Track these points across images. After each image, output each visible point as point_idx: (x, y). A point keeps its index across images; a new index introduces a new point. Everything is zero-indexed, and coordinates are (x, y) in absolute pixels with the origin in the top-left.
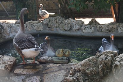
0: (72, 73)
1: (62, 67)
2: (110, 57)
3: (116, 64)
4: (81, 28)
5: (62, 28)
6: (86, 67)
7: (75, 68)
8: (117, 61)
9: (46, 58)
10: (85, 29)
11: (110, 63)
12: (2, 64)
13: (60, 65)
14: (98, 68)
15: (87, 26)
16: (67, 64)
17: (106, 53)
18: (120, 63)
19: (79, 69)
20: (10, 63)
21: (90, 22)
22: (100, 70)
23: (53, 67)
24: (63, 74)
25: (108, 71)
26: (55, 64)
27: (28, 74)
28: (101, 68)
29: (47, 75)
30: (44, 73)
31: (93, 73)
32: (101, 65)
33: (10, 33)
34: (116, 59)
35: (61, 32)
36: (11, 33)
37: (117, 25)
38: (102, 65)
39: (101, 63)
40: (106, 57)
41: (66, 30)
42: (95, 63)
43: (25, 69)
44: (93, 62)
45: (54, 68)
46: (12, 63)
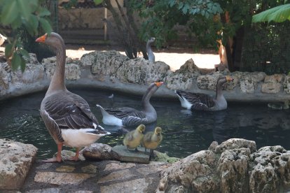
0: (165, 186)
1: (138, 170)
2: (243, 154)
3: (258, 170)
4: (164, 79)
5: (122, 77)
6: (193, 173)
7: (169, 174)
8: (259, 164)
9: (98, 147)
10: (172, 81)
11: (245, 168)
12: (9, 162)
13: (134, 165)
14: (221, 178)
15: (176, 76)
16: (148, 163)
17: (233, 145)
18: (265, 168)
19: (178, 178)
20: (27, 159)
21: (182, 67)
22: (224, 181)
23: (120, 170)
24: (143, 188)
25: (240, 183)
26: (122, 162)
27: (66, 185)
28: (225, 177)
29: (108, 188)
30: (100, 184)
31: (209, 187)
32: (225, 171)
33: (10, 84)
34: (257, 159)
35: (121, 86)
36: (12, 83)
37: (239, 76)
38: (227, 172)
39: (226, 168)
40: (235, 153)
41: (131, 82)
42: (212, 166)
43: (59, 172)
44: (208, 164)
45: (122, 173)
46: (30, 159)
